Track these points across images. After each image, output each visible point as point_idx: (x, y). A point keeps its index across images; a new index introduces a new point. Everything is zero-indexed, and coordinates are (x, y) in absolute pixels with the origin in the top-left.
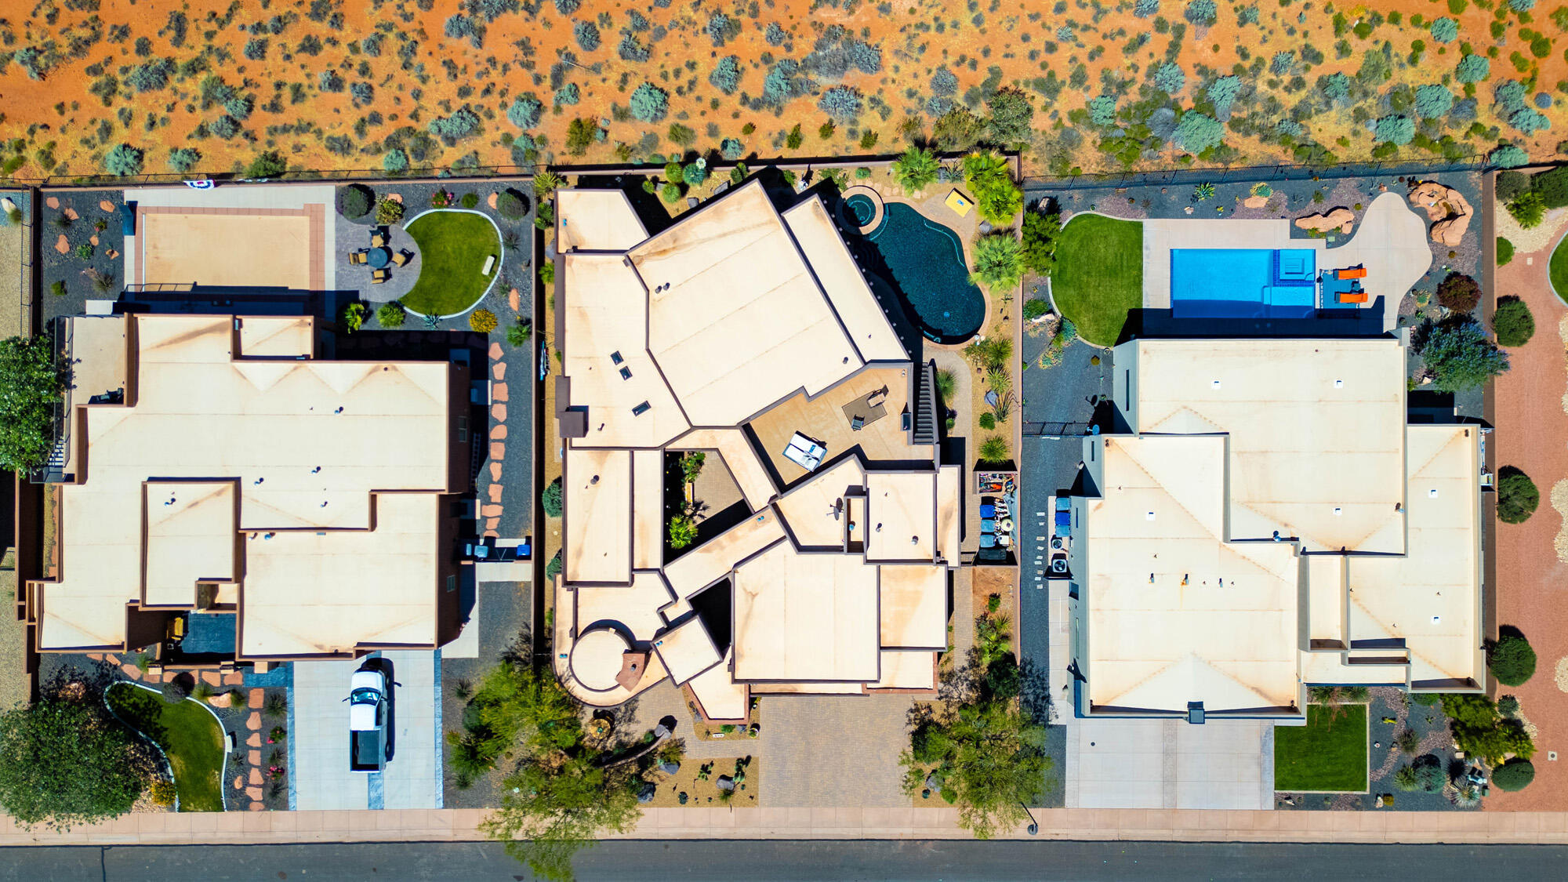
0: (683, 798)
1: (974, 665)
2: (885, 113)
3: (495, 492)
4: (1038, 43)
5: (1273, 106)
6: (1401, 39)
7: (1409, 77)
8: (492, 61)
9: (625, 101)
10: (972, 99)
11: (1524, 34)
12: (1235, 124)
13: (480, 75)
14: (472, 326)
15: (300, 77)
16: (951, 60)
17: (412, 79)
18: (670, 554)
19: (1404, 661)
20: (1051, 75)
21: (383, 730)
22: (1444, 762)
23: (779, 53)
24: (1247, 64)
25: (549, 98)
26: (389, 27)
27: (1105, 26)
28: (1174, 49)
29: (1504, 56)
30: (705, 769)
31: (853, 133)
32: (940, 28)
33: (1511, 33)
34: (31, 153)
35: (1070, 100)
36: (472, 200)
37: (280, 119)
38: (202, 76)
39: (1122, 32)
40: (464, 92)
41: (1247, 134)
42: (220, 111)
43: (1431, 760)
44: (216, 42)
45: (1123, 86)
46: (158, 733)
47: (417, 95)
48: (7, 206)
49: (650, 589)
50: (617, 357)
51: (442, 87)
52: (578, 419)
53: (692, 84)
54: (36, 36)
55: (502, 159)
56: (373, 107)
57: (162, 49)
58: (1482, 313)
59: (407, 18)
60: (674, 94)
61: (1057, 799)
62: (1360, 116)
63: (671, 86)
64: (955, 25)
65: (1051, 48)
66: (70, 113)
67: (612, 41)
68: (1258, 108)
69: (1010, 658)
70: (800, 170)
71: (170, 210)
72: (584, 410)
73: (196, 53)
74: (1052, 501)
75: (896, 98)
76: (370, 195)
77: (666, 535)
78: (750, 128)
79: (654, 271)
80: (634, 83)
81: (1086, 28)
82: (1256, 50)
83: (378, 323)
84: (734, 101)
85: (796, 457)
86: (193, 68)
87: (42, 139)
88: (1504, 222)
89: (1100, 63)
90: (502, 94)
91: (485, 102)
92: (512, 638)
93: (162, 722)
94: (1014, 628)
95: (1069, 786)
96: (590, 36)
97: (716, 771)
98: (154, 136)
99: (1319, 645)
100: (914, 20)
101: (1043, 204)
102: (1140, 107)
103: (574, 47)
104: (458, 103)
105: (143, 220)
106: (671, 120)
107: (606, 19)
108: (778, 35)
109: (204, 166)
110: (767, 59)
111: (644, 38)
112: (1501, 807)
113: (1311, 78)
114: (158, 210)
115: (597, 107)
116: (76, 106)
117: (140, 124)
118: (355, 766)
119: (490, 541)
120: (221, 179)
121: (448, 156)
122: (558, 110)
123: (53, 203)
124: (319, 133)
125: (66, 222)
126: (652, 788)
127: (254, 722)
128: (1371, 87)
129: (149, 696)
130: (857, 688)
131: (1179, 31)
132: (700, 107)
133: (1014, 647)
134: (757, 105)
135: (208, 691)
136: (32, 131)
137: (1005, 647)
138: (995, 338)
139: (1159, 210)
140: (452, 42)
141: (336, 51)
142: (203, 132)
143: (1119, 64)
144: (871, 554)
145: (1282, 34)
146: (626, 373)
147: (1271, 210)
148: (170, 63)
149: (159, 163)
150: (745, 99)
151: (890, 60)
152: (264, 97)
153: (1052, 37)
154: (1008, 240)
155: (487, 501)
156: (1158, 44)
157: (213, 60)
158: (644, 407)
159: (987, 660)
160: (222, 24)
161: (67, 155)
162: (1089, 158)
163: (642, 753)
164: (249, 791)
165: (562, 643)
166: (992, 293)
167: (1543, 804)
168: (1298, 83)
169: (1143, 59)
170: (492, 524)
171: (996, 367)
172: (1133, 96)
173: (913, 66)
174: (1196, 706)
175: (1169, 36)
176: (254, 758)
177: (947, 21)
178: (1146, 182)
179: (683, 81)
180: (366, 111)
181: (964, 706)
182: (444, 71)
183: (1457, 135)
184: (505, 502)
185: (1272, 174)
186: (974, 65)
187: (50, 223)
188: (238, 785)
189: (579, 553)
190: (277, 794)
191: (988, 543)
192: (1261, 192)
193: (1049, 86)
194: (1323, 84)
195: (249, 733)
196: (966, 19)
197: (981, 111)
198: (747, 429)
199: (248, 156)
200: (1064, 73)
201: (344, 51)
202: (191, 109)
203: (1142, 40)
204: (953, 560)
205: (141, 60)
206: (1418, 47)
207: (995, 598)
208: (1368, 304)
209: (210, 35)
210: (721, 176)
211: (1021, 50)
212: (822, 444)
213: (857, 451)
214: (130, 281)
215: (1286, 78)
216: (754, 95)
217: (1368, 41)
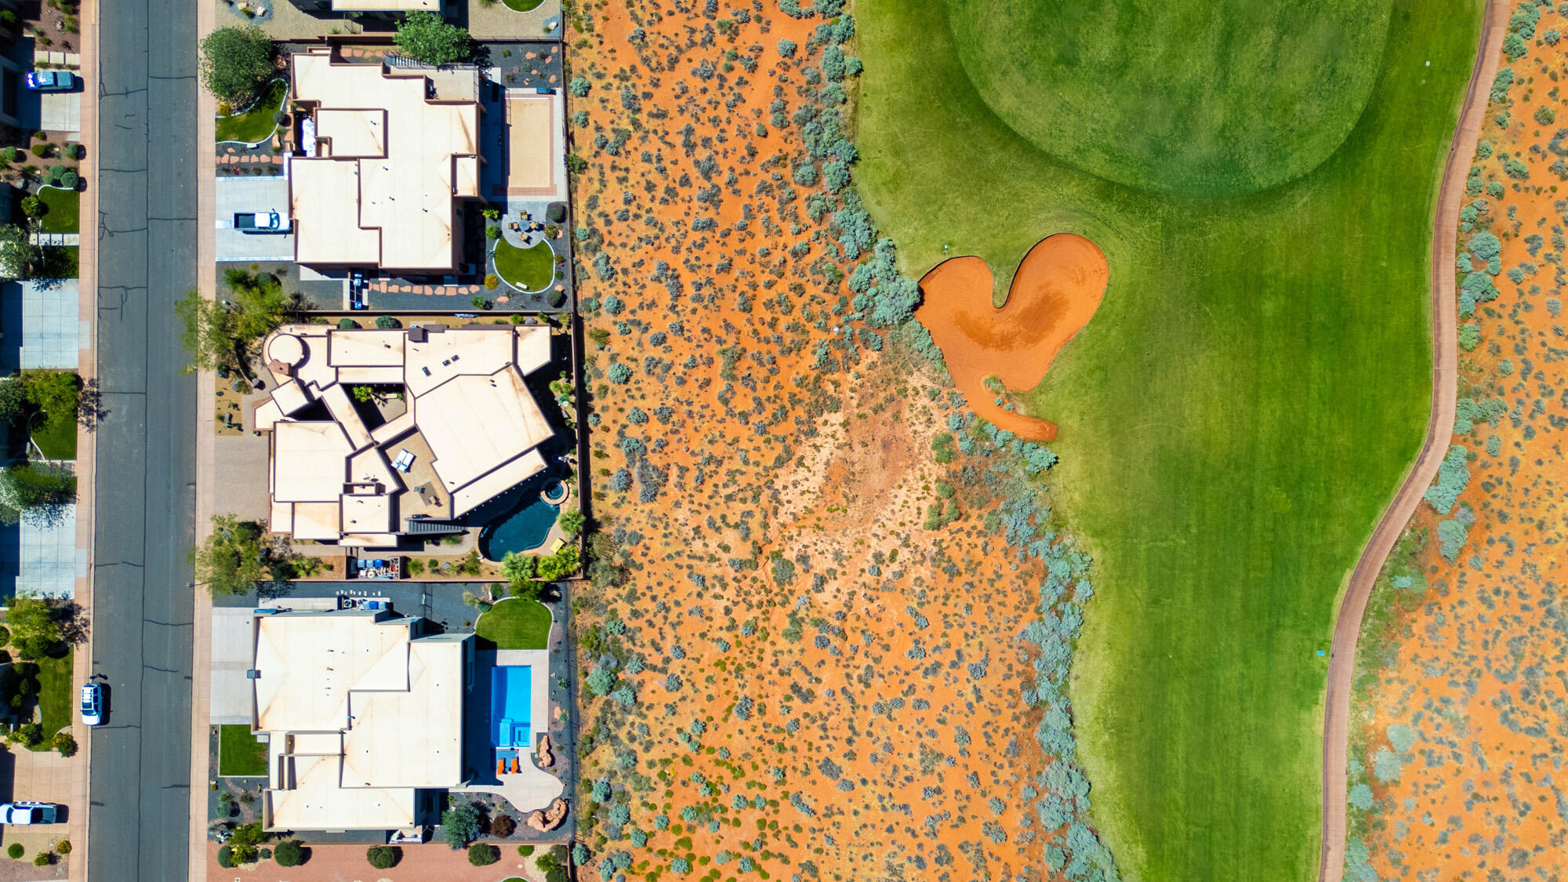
0: (220, 394)
1: (294, 557)
2: (616, 505)
3: (394, 289)
4: (657, 591)
5: (619, 724)
6: (657, 797)
7: (635, 802)
8: (644, 286)
9: (621, 360)
10: (626, 555)
11: (660, 868)
12: (608, 703)
13: (635, 280)
14: (488, 277)
15: (632, 181)
16: (647, 541)
17: (633, 242)
18: (348, 388)
19: (281, 787)
20: (639, 599)
21: (257, 230)
22: (235, 819)
23: (651, 446)
24: (643, 709)
25: (624, 317)
26: (662, 230)
27: (667, 629)
28: (654, 668)
29: (647, 856)
30: (236, 406)
31: (605, 487)
32: (665, 536)
33: (660, 861)
34: (586, 35)
35: (624, 609)
36: (561, 276)
37: (607, 171)
38: (631, 128)
39: (663, 638)
40: (625, 271)
41: (602, 709)
42: (611, 137)
43: (235, 811)
44: (651, 136)
45: (632, 639)
46: (259, 107)
47: (624, 245)
48: (552, 25)
49: (326, 376)
50: (456, 358)
51: (627, 259)
52: (423, 336)
53: (633, 397)
54: (652, 37)
55: (586, 292)
56: (616, 221)
57: (647, 106)
58: (491, 841)
59: (667, 240)
60: (626, 387)
61: (218, 602)
62: (613, 774)
63: (631, 385)
64: (667, 544)
65: (654, 598)
66: (609, 55)
67: (657, 352)
68: (618, 716)
69: (295, 575)
70: (576, 458)
71: (552, 112)
72: (425, 339)
73: (644, 124)
74: (388, 600)
75: (626, 511)
76: (561, 220)
77: (359, 385)
78: (607, 430)
79: (504, 379)
80: (632, 365)
81: (666, 618)
82: (651, 715)
83: (489, 225)
84: (623, 420)
85: (400, 456)
86: (636, 124)
87: (594, 41)
88: (543, 849)
89: (645, 626)
90: (624, 292)
91: (620, 283)
92: (311, 298)
93: (265, 110)
94: (314, 578)
95: (224, 609)
96: (660, 340)
97: (234, 412)
98: (596, 103)
99: (290, 740)
100: (671, 521)
101: (556, 593)
102: (620, 649)
103: (652, 332)
104: (618, 268)
105: (546, 98)
106: (611, 386)
107: (669, 349)
108: (662, 445)
109: (577, 129)
110: (649, 439)
111: (658, 370)
112: (209, 853)
113: (635, 746)
114: (552, 106)
115: (617, 344)
116: (614, 59)
117: (603, 94)
118: (237, 216)
119: (366, 286)
120: (569, 138)
121: (586, 262)
122: (615, 323)
123: (555, 49)
124: (601, 192)
125: (544, 57)
126: (227, 377)
127: (264, 158)
128: (630, 780)
129: (278, 103)
130: (272, 491)
131: (664, 671)
132: (619, 401)
133: (303, 578)
134: (621, 434)
135: (281, 134)
136: (598, 36)
137: (301, 572)
138: (481, 568)
139: (554, 658)
140: (655, 265)
141: (648, 201)
142: (598, 129)
143: (647, 635)
144: (346, 498)
145: (661, 729)
146: (447, 363)
147: (553, 722)
148: (639, 110)
149: (578, 106)
150: (625, 427)
151: (648, 507)
152: (621, 162)
153: (661, 599)
154: (530, 573)
155: (389, 284)
156: (656, 659)
157: (641, 133)
158: (428, 373)
159: (294, 563)
160: (662, 138)
161: (585, 55)
162: (585, 619)
163: (245, 369)
164: (226, 157)
165: (298, 330)
166: (501, 565)
168: (632, 739)
169: (648, 650)
170: (376, 287)
171: (462, 568)
172: (627, 645)
173: (644, 521)
174: (258, 674)
175: (660, 665)
176: (245, 159)
177: (670, 539)
178: (569, 650)
179: (634, 392)
180: (613, 217)
181: (269, 551)
182: (637, 261)
183: (598, 828)
184: (389, 295)
185: (574, 722)
186: (644, 555)
187: (542, 49)
188: (230, 150)
189: (347, 338)
190: (225, 170)
191: (360, 563)
192: (564, 716)
193: (632, 597)
194: (632, 753)
195: (258, 156)
196: (670, 550)
197: (618, 560)
198: (414, 430)
199: (585, 153)
200: (639, 605)
201: (648, 205)
202: (612, 122)
203: (658, 649)
204: (346, 542)
205: (640, 95)
206: (653, 807)
207: (331, 568)
208: (499, 777)
209: (655, 132)
210: (571, 413)
211: (653, 582)
212: (408, 470)
213: (403, 489)
214: (511, 91)
215: (636, 732)
216: (627, 432)
217: (656, 779)
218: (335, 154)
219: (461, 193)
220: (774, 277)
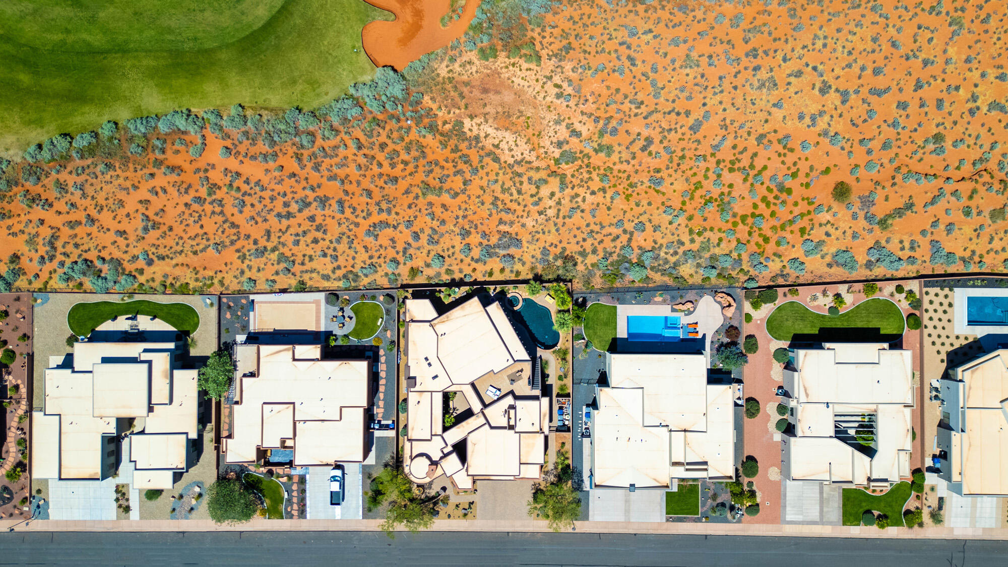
0: (449, 516)
1: (556, 468)
2: (524, 264)
3: (381, 404)
4: (579, 238)
5: (666, 261)
6: (714, 237)
7: (717, 251)
8: (381, 246)
9: (429, 260)
10: (556, 259)
11: (760, 235)
12: (652, 268)
13: (376, 251)
14: (374, 343)
15: (312, 253)
16: (548, 244)
17: (352, 252)
18: (445, 429)
19: (706, 470)
20: (584, 250)
21: (341, 491)
22: (728, 505)
23: (485, 242)
24: (657, 246)
25: (401, 259)
26: (343, 234)
27: (604, 232)
28: (630, 240)
29: (752, 243)
30: (457, 506)
31: (512, 271)
32: (544, 233)
33: (755, 235)
34: (216, 281)
35: (591, 259)
36: (374, 297)
37: (304, 268)
38: (277, 253)
39: (610, 234)
40: (371, 257)
41: (656, 272)
42: (283, 265)
43: (723, 505)
44: (282, 240)
45: (611, 254)
46: (261, 491)
47: (354, 258)
48: (208, 301)
49: (438, 442)
50: (426, 359)
51: (363, 256)
52: (412, 380)
53: (453, 253)
54: (217, 238)
55: (385, 282)
56: (338, 263)
57: (262, 242)
58: (742, 340)
59: (350, 230)
60: (447, 257)
61: (586, 517)
62: (699, 265)
63: (445, 254)
64: (549, 232)
65: (584, 240)
66: (229, 266)
67: (424, 238)
68: (661, 262)
69: (568, 466)
70: (492, 287)
71: (265, 302)
72: (414, 378)
73: (275, 244)
74: (584, 407)
75: (527, 258)
76: (337, 296)
77: (444, 422)
78: (474, 270)
79: (440, 328)
80: (432, 253)
81: (597, 233)
82: (660, 241)
83: (340, 342)
84: (468, 260)
85: (490, 395)
86: (274, 249)
87: (219, 276)
88: (747, 307)
89: (602, 245)
90: (385, 258)
91: (378, 261)
92: (387, 457)
93: (263, 487)
94: (570, 455)
95: (591, 513)
96: (416, 236)
97: (461, 507)
98: (260, 275)
99: (675, 464)
100: (534, 230)
101: (580, 300)
102: (617, 261)
103: (411, 241)
104: (368, 262)
105: (256, 306)
106: (446, 267)
107: (422, 230)
108: (485, 235)
109: (278, 287)
110: (480, 244)
111: (436, 237)
112: (749, 522)
113: (680, 251)
114: (262, 302)
115: (419, 263)
116: (231, 264)
117: (254, 270)
118: (332, 504)
119: (379, 422)
120: (284, 291)
121: (365, 281)
122: (405, 264)
123: (224, 300)
124: (318, 272)
125: (229, 307)
126: (438, 513)
127: (295, 487)
128: (702, 254)
129: (258, 478)
130: (512, 478)
131: (632, 234)
132: (456, 262)
133: (570, 462)
134: (477, 261)
135: (279, 476)
136: (216, 273)
137: (566, 462)
138: (563, 348)
139: (623, 302)
140: (367, 239)
141: (325, 243)
142: (277, 273)
143: (609, 245)
144: (517, 429)
145: (669, 235)
146: (430, 365)
147: (664, 302)
148: (265, 247)
149: (262, 285)
150: (472, 258)
151: (525, 244)
152: (299, 260)
153: (585, 236)
154: (566, 315)
155: (378, 407)
156: (624, 238)
157: (280, 246)
158: (436, 377)
159: (560, 467)
160: (283, 233)
161: (229, 282)
162: (598, 282)
163: (433, 501)
164: (293, 512)
165: (407, 461)
166: (562, 333)
167: (764, 521)
168: (676, 253)
169: (618, 244)
170: (380, 415)
171: (564, 359)
172: (615, 257)
173: (534, 247)
174: (632, 485)
175: (628, 236)
176: (295, 500)
177: (546, 230)
178: (618, 292)
179: (450, 253)
180: (335, 265)
181: (552, 484)
182: (364, 250)
183: (734, 274)
184: (385, 408)
185: (665, 288)
186: (556, 246)
187: (224, 308)
188: (289, 510)
189: (413, 429)
190: (302, 513)
191: (561, 424)
192: (661, 295)
193: (583, 254)
194: (685, 253)
195: (293, 491)
196: (553, 230)
197: (559, 263)
198: (473, 385)
199: (293, 282)
200: (589, 249)
201: (327, 243)
202: (273, 264)
203: (618, 237)
204: (547, 432)
205: (255, 247)
206: (720, 240)
207: (563, 443)
208: (700, 336)
209: (279, 237)
210: (464, 290)
211: (574, 241)
212: (499, 390)
213: (512, 392)
214: (252, 328)
215: (671, 251)
216: (476, 257)
217: (702, 238)
218: (291, 436)
219: (318, 356)
220: (375, 162)
